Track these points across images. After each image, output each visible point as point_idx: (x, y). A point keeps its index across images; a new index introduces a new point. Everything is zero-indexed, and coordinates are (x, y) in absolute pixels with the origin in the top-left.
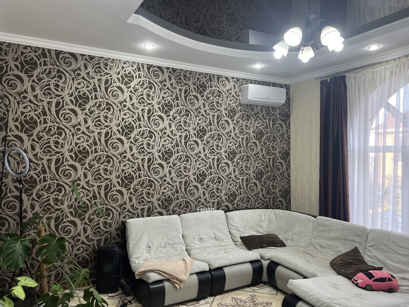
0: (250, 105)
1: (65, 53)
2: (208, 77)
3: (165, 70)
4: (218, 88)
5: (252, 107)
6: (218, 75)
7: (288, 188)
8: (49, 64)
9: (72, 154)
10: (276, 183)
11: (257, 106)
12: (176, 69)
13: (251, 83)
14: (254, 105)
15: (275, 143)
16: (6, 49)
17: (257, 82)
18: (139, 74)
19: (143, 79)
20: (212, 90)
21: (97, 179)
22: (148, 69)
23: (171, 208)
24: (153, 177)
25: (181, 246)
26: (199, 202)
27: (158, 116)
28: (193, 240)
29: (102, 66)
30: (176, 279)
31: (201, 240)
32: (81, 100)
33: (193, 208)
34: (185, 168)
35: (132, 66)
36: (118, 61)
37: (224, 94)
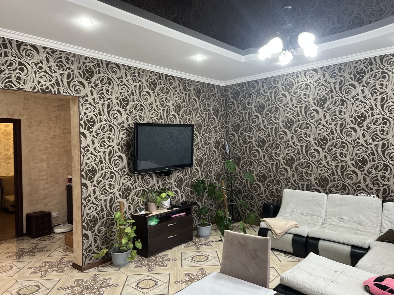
1: (253, 82)
2: (367, 62)
3: (319, 70)
4: (382, 69)
6: (380, 56)
8: (245, 91)
9: (257, 143)
12: (330, 66)
18: (298, 80)
19: (301, 83)
20: (373, 74)
21: (271, 159)
22: (305, 74)
23: (328, 188)
24: (311, 160)
25: (318, 218)
26: (359, 187)
27: (314, 110)
28: (333, 217)
29: (272, 83)
30: (273, 230)
31: (341, 219)
32: (261, 108)
33: (351, 192)
34: (342, 153)
35: (293, 76)
36: (283, 76)
37: (390, 73)
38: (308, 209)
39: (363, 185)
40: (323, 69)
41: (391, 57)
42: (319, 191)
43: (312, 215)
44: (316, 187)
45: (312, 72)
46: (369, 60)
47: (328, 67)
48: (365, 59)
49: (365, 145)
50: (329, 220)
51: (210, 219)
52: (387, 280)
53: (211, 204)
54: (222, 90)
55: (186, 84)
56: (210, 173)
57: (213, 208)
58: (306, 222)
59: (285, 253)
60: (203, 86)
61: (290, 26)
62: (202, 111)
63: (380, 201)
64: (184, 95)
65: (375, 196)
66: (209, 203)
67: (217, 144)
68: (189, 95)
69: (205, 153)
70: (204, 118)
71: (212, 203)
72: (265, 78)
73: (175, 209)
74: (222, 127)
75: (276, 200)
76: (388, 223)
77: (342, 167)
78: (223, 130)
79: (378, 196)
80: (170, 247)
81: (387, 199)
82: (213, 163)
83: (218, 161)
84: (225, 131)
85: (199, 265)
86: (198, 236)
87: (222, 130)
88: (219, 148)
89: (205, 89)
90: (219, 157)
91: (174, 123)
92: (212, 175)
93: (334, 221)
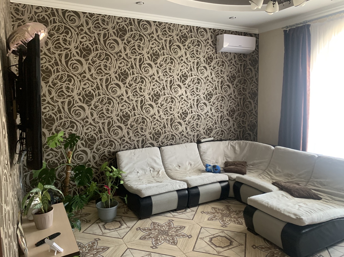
0: (224, 53)
1: (70, 12)
2: (189, 29)
3: (152, 24)
4: (197, 38)
5: (226, 54)
6: (197, 27)
7: (255, 123)
8: (57, 22)
9: (80, 97)
10: (246, 119)
11: (230, 53)
12: (162, 22)
13: (225, 33)
14: (228, 53)
15: (246, 85)
16: (22, 9)
17: (231, 32)
18: (131, 28)
19: (135, 32)
20: (192, 40)
21: (101, 117)
22: (139, 23)
23: (160, 140)
24: (146, 115)
26: (183, 135)
27: (148, 64)
29: (100, 21)
32: (85, 52)
33: (177, 141)
34: (171, 108)
35: (126, 21)
36: (114, 17)
37: (202, 43)
39: (185, 133)
40: (156, 24)
41: (202, 30)
44: (151, 141)
45: (145, 23)
47: (160, 23)
48: (187, 26)
49: (186, 100)
77: (171, 119)
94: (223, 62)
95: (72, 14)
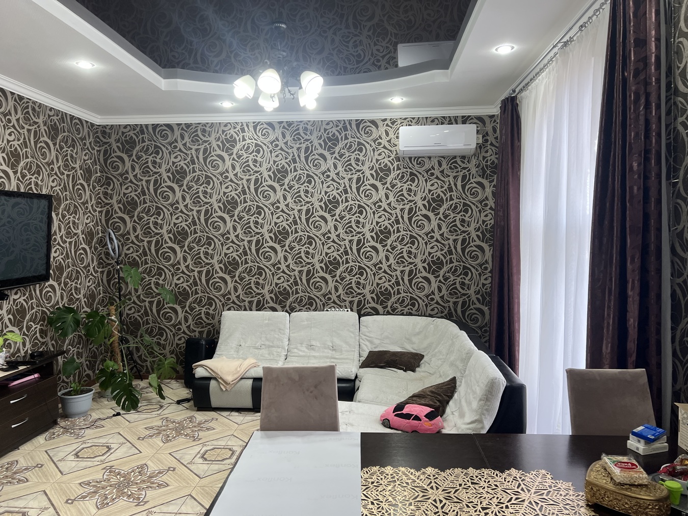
0: (415, 158)
1: (161, 126)
2: (341, 126)
3: (277, 126)
4: (358, 138)
5: (420, 159)
6: (356, 120)
8: (147, 140)
9: (171, 235)
10: (470, 280)
11: (430, 158)
12: (292, 122)
13: (417, 123)
14: (423, 157)
15: (468, 215)
18: (243, 136)
19: (249, 141)
20: (347, 143)
21: (197, 263)
22: (255, 128)
23: (288, 304)
24: (264, 263)
25: (279, 350)
26: (329, 299)
27: (269, 186)
28: (299, 345)
29: (199, 133)
30: (221, 378)
31: (311, 347)
32: (179, 175)
33: (319, 307)
34: (307, 253)
35: (235, 128)
36: (218, 124)
37: (368, 146)
38: (263, 339)
39: (334, 297)
40: (282, 125)
41: (369, 124)
42: (274, 309)
43: (270, 347)
44: (272, 304)
45: (265, 126)
46: (343, 123)
47: (290, 124)
48: (338, 121)
49: (337, 240)
50: (296, 350)
51: (77, 381)
52: (407, 407)
53: (78, 353)
54: (97, 132)
55: (30, 110)
56: (76, 294)
57: (83, 360)
58: (262, 358)
59: (239, 410)
60: (62, 118)
61: (283, 55)
62: (61, 169)
63: (356, 315)
64: (26, 133)
65: (349, 310)
66: (75, 352)
67: (90, 235)
68: (35, 132)
69: (67, 254)
70: (65, 183)
71: (80, 351)
72: (185, 124)
73: (21, 368)
74: (98, 203)
75: (206, 332)
76: (368, 343)
77: (308, 272)
78: (100, 209)
79: (352, 310)
80: (15, 447)
81: (362, 312)
82: (82, 273)
83: (92, 270)
84: (104, 212)
85: (98, 463)
86: (66, 416)
87: (98, 209)
88: (93, 244)
89: (65, 125)
90: (93, 263)
91: (6, 189)
92: (81, 296)
93: (301, 351)
94: (412, 174)
95: (164, 128)
